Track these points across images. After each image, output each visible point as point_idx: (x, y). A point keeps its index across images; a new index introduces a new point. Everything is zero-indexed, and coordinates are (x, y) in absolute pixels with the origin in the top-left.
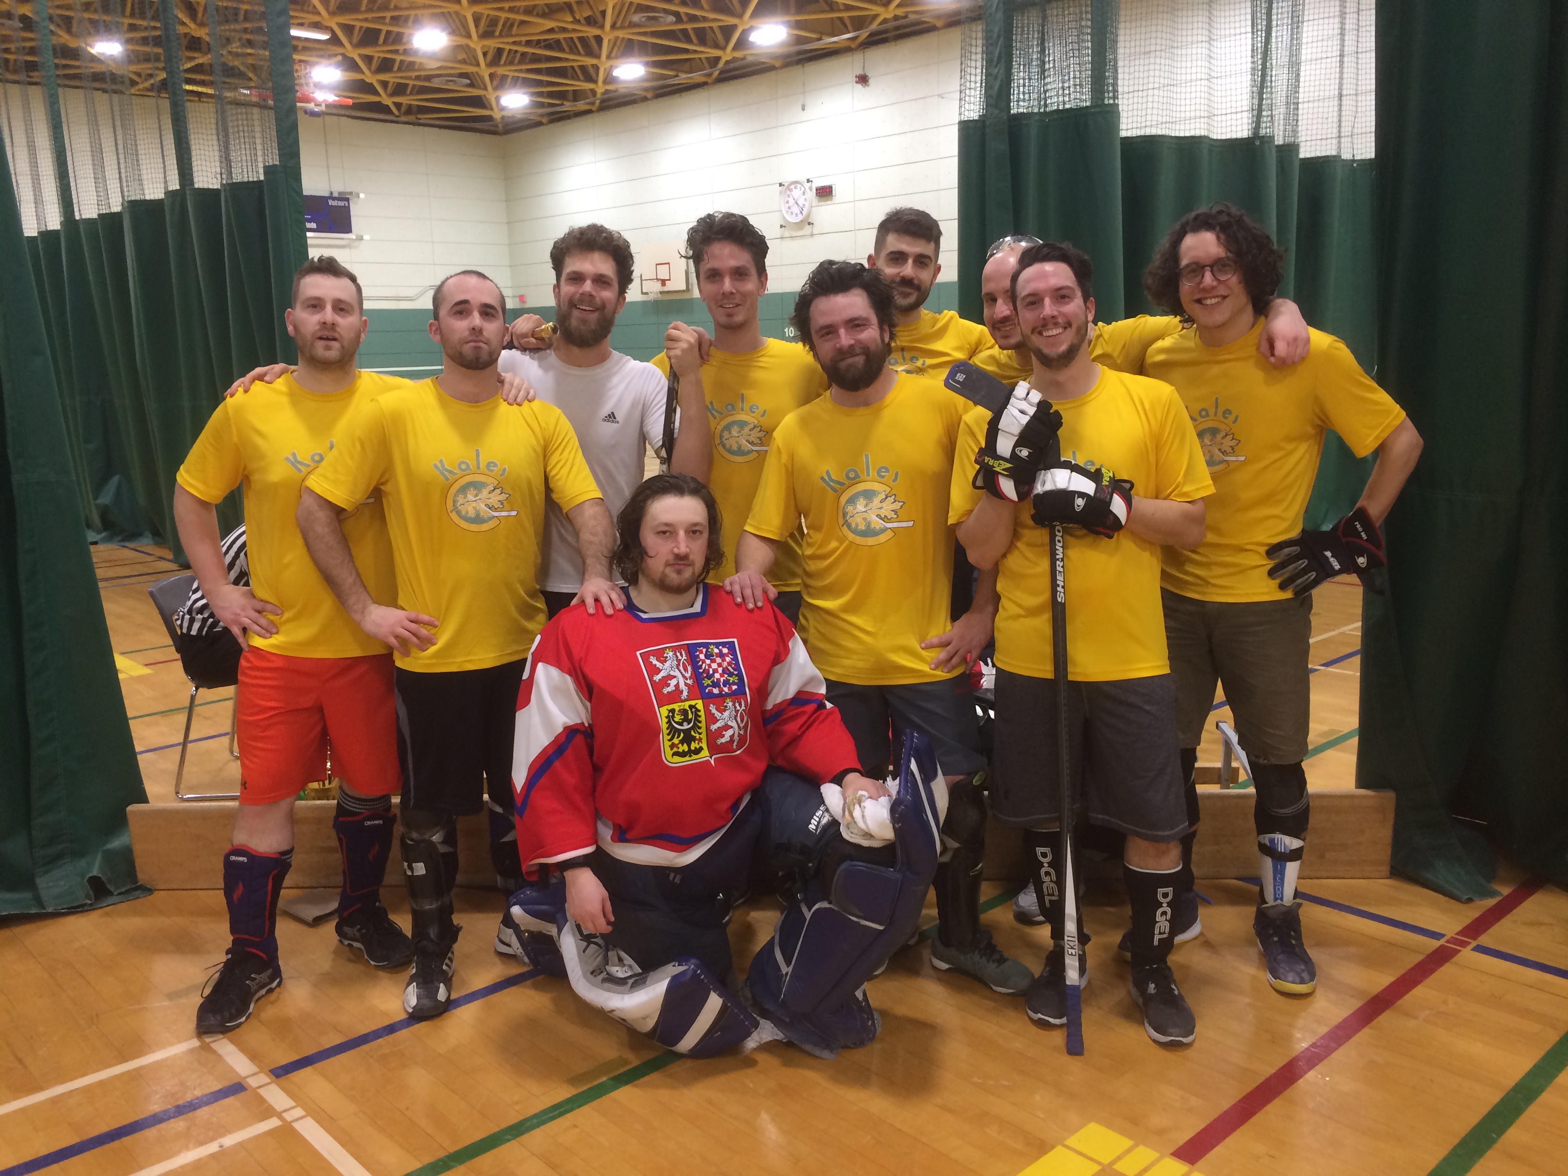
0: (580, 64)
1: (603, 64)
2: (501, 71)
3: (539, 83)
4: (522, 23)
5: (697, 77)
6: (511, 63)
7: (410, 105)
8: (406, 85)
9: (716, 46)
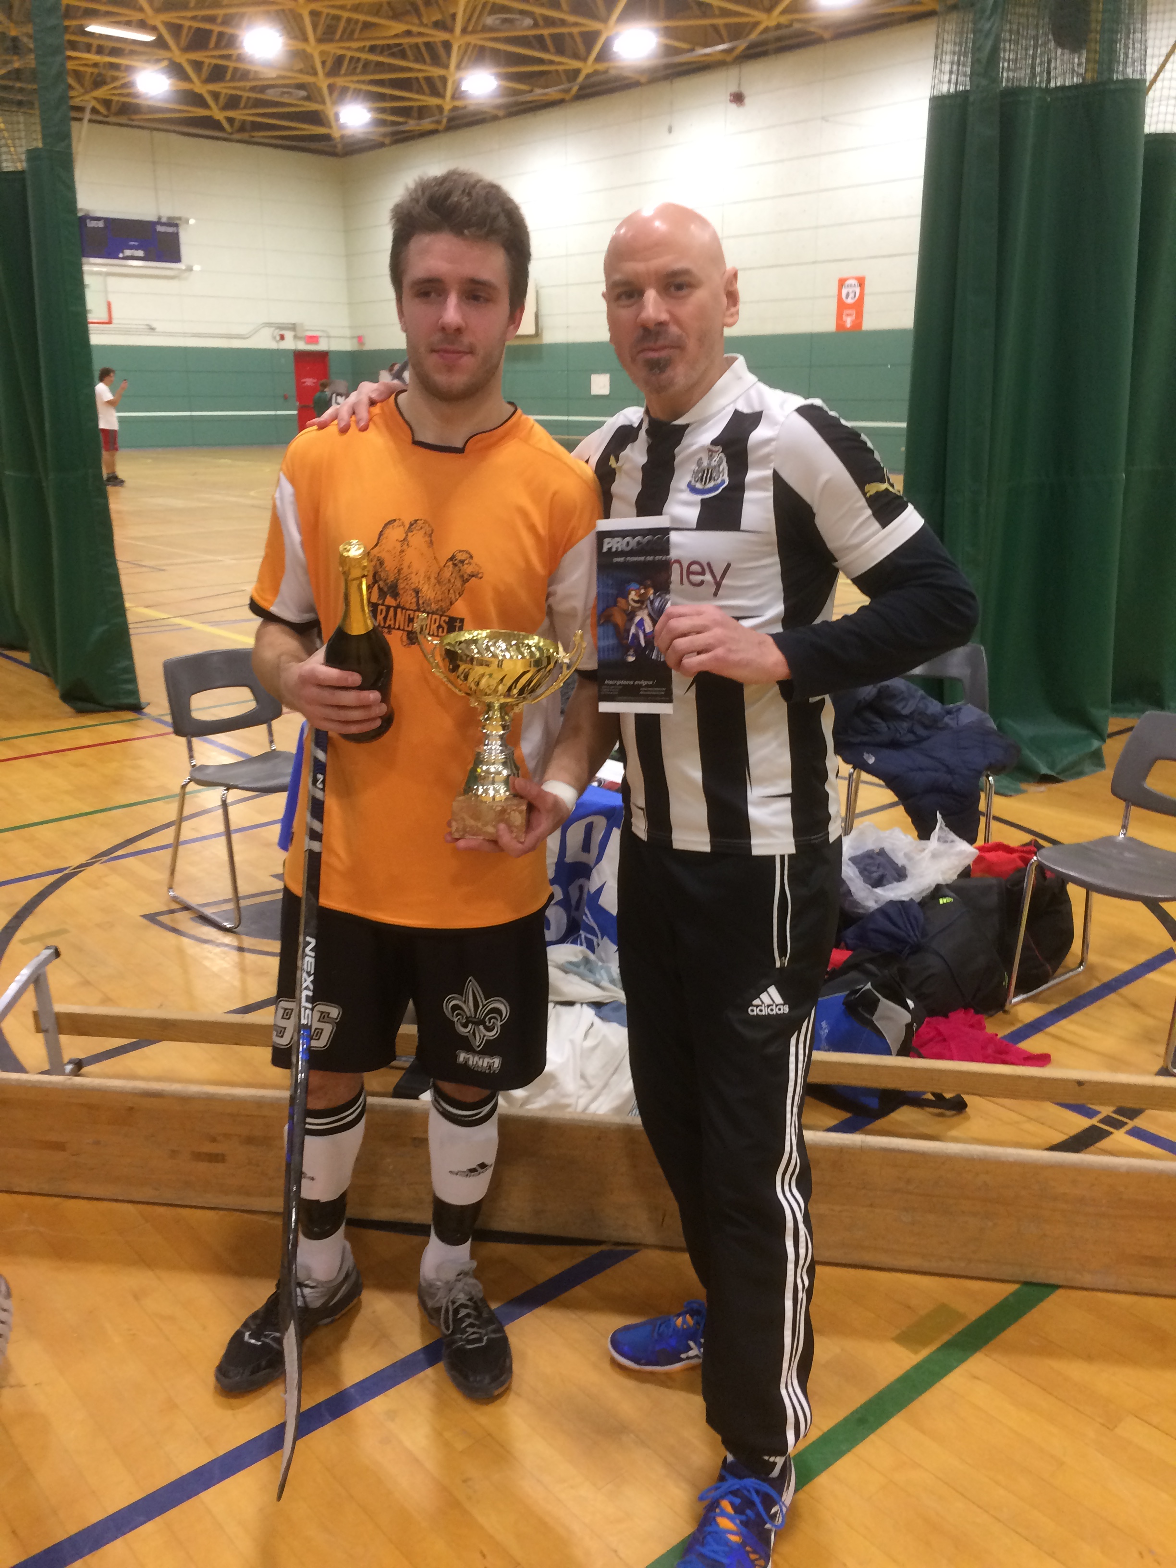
0: (427, 74)
1: (452, 74)
2: (340, 81)
3: (382, 97)
4: (367, 26)
5: (553, 93)
6: (352, 72)
7: (244, 122)
8: (240, 97)
9: (576, 56)
